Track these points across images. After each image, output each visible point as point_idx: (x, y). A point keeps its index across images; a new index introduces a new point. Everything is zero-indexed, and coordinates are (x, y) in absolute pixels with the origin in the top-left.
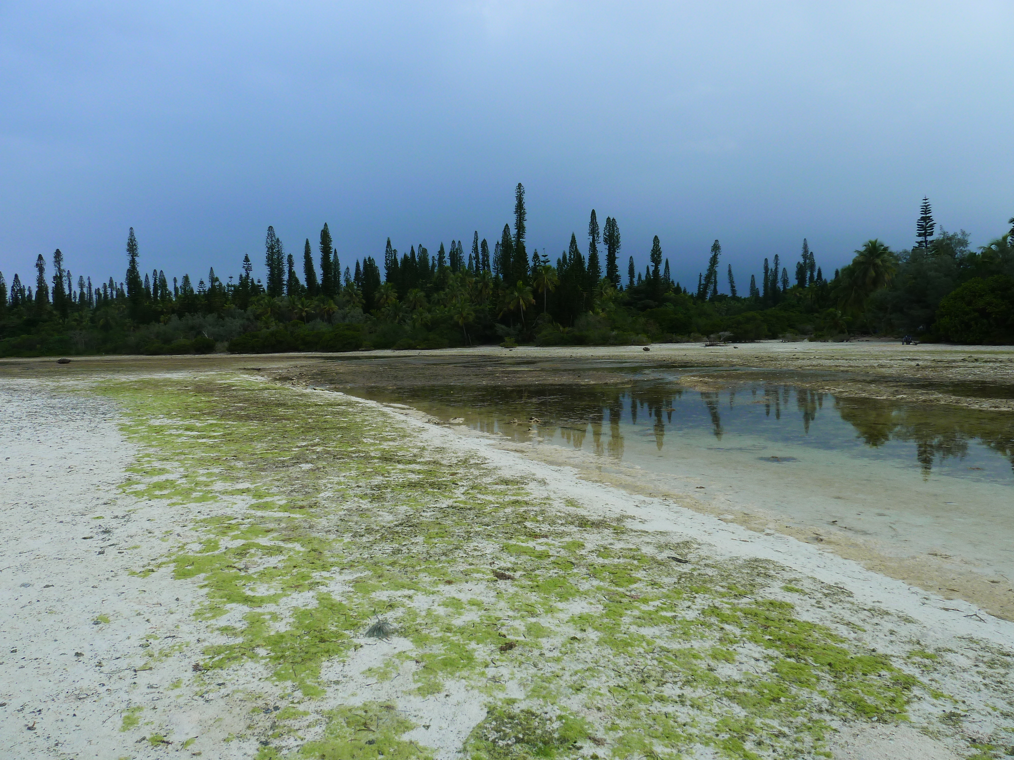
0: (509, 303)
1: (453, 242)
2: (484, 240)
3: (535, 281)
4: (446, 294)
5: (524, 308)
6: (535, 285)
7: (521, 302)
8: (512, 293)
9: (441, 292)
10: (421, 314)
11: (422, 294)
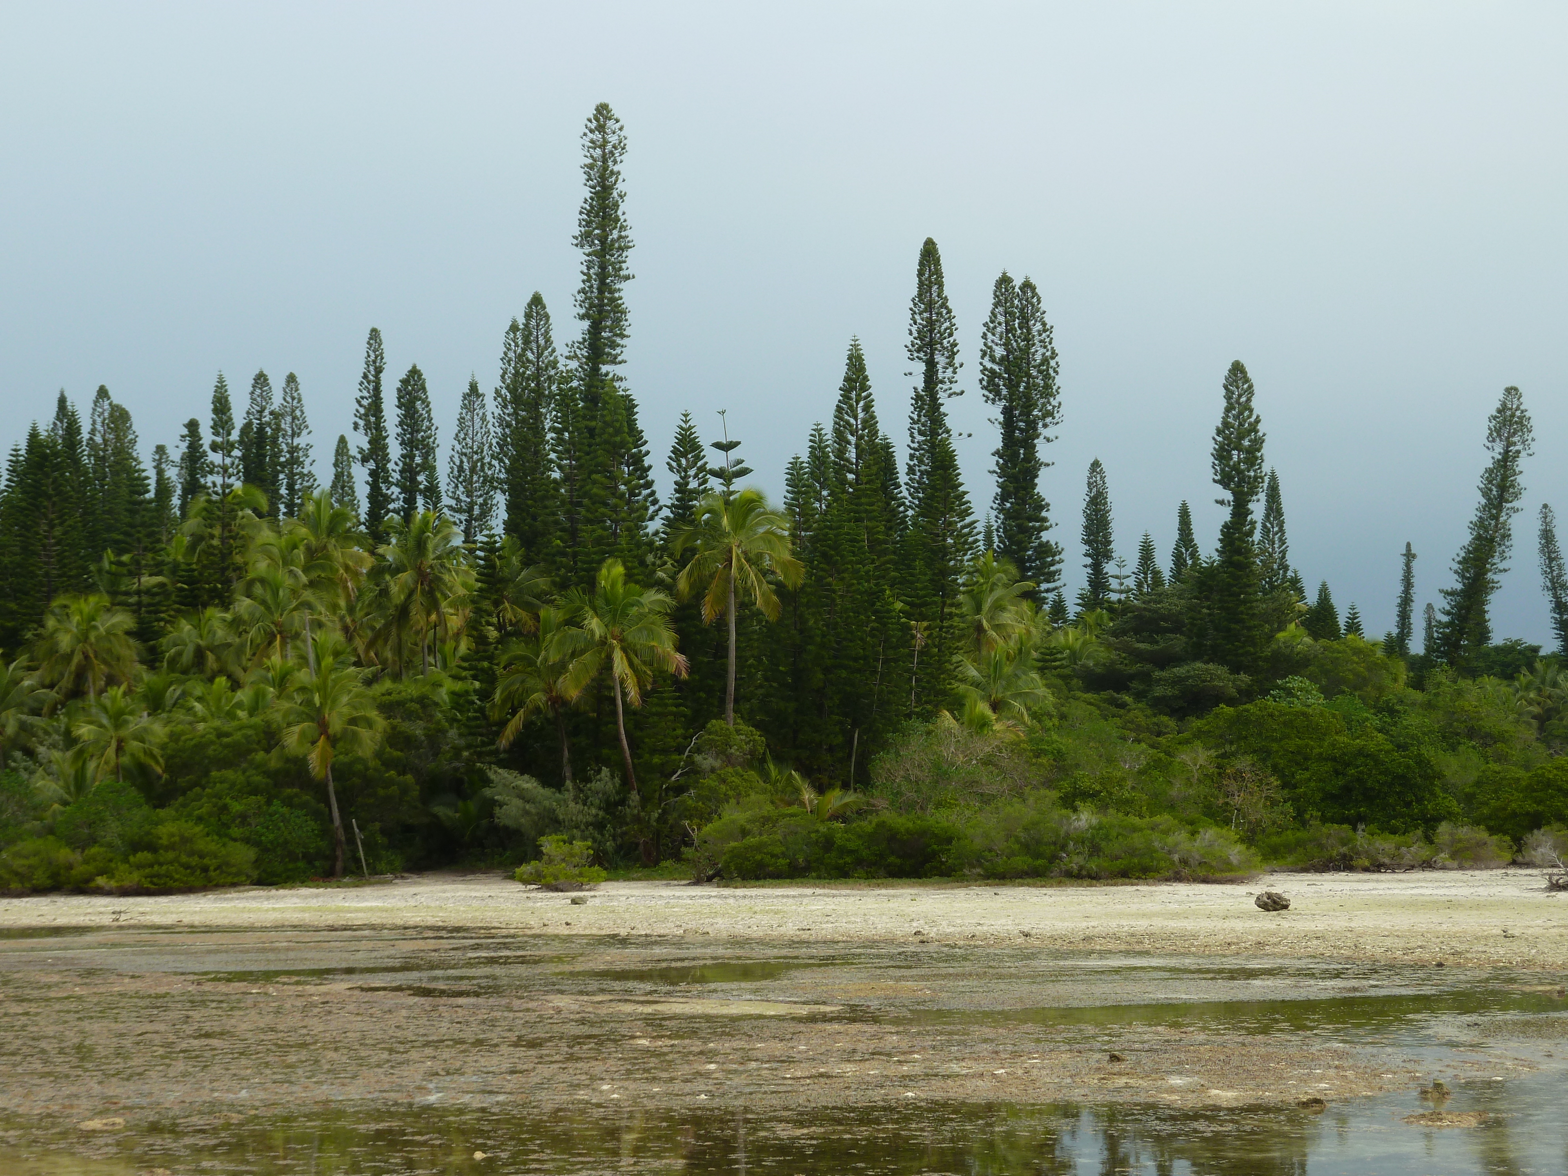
0: (560, 668)
1: (261, 380)
2: (414, 373)
3: (682, 563)
4: (236, 624)
5: (633, 693)
6: (683, 584)
7: (620, 665)
8: (574, 621)
9: (215, 615)
10: (118, 719)
11: (123, 620)
